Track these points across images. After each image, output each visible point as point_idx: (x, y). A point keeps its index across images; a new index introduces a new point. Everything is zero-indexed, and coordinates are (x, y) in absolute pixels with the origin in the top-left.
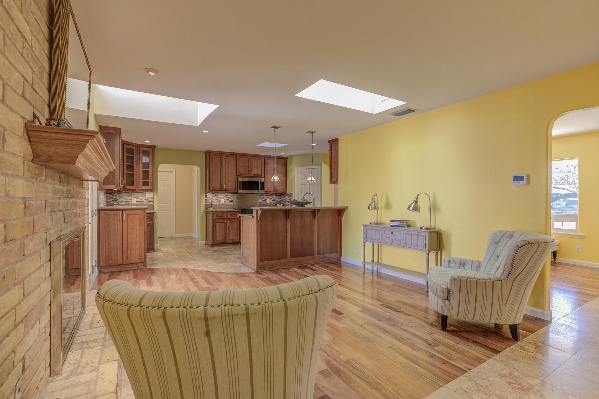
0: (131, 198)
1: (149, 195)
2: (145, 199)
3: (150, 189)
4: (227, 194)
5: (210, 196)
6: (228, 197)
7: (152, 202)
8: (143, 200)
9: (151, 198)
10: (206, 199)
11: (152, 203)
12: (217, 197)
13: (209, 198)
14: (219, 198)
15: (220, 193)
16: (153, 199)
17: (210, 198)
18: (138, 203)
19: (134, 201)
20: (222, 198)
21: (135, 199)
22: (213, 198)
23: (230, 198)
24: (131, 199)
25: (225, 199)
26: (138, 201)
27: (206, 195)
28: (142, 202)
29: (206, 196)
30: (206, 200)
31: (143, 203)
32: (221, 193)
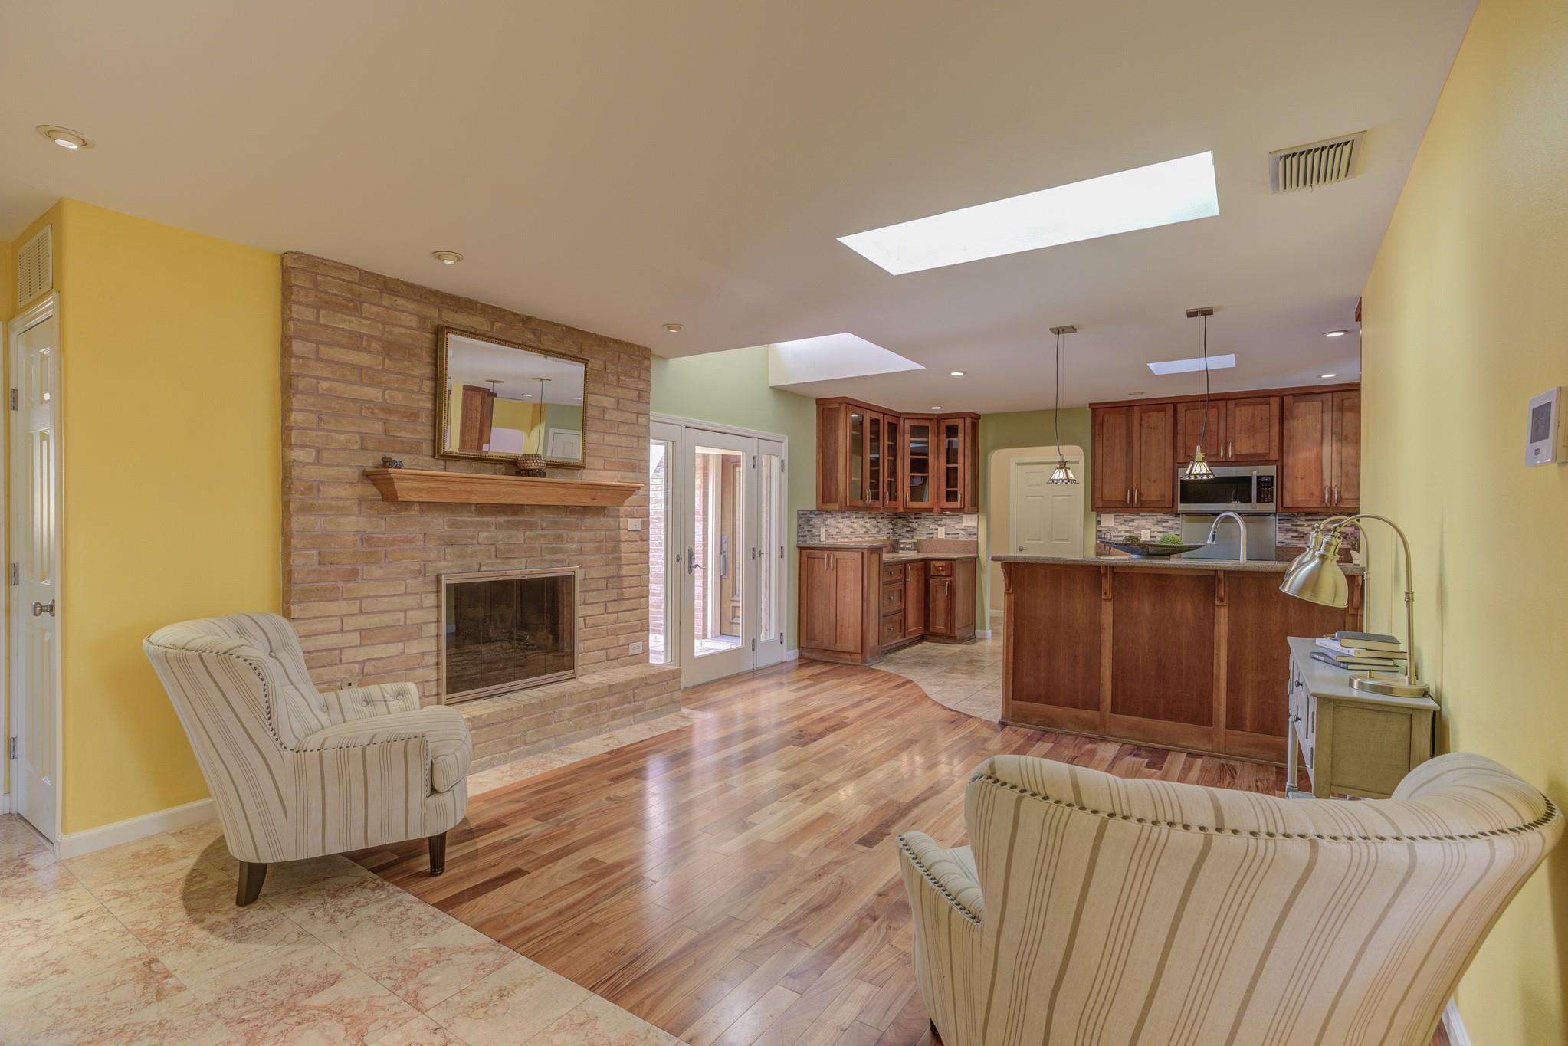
0: (937, 527)
1: (969, 521)
2: (962, 529)
3: (959, 507)
4: (1160, 517)
5: (1109, 521)
6: (1164, 524)
7: (975, 536)
8: (958, 531)
9: (973, 527)
10: (1100, 531)
11: (974, 538)
12: (1130, 524)
13: (1105, 527)
14: (1137, 527)
15: (1138, 514)
16: (976, 530)
17: (1109, 530)
18: (949, 538)
19: (941, 533)
20: (1144, 528)
21: (943, 529)
22: (1120, 529)
23: (1171, 528)
24: (937, 529)
25: (1153, 530)
26: (949, 534)
27: (1099, 519)
28: (956, 536)
29: (1099, 521)
30: (1099, 534)
31: (958, 538)
32: (1142, 514)
